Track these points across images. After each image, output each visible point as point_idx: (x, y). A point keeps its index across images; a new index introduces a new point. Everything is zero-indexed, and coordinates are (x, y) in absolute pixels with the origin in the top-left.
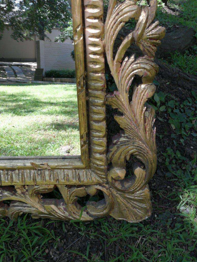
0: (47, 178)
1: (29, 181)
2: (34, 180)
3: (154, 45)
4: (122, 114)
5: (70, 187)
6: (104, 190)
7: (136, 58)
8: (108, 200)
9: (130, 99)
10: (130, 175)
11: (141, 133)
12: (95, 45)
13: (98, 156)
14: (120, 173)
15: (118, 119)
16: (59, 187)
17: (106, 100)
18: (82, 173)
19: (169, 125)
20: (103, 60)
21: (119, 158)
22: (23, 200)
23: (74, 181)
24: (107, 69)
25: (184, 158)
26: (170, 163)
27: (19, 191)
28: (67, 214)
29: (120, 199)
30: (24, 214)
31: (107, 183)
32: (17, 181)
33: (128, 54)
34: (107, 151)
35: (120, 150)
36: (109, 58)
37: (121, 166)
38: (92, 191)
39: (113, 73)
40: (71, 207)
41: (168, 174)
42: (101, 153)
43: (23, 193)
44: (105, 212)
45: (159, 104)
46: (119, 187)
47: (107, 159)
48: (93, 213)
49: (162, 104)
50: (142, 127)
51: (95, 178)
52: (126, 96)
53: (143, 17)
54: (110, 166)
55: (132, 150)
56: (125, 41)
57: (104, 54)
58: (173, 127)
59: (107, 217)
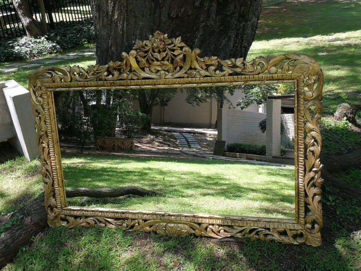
0: (283, 226)
1: (276, 227)
2: (278, 226)
3: (320, 184)
4: (310, 205)
5: (291, 230)
6: (303, 232)
7: (314, 188)
8: (305, 236)
9: (313, 200)
10: (313, 227)
11: (317, 212)
12: (301, 184)
13: (301, 219)
14: (309, 226)
15: (309, 206)
16: (286, 230)
17: (305, 200)
18: (295, 225)
19: (336, 212)
20: (304, 188)
21: (309, 220)
22: (273, 234)
23: (293, 228)
24: (305, 191)
25: (341, 227)
26: (334, 228)
27: (271, 231)
28: (289, 241)
29: (309, 236)
30: (272, 240)
31: (305, 229)
32: (272, 226)
33: (312, 186)
34: (305, 218)
35: (310, 218)
36: (306, 187)
37: (310, 223)
38: (299, 232)
39: (307, 192)
40: (291, 239)
41: (331, 232)
42: (302, 218)
43: (273, 231)
44: (304, 241)
45: (331, 201)
46: (309, 231)
47: (305, 221)
48: (299, 241)
49: (333, 201)
50: (317, 210)
51: (300, 227)
52: (312, 199)
53: (316, 177)
54: (306, 223)
55: (314, 217)
56: (311, 183)
57: (304, 186)
58: (338, 213)
59: (304, 244)
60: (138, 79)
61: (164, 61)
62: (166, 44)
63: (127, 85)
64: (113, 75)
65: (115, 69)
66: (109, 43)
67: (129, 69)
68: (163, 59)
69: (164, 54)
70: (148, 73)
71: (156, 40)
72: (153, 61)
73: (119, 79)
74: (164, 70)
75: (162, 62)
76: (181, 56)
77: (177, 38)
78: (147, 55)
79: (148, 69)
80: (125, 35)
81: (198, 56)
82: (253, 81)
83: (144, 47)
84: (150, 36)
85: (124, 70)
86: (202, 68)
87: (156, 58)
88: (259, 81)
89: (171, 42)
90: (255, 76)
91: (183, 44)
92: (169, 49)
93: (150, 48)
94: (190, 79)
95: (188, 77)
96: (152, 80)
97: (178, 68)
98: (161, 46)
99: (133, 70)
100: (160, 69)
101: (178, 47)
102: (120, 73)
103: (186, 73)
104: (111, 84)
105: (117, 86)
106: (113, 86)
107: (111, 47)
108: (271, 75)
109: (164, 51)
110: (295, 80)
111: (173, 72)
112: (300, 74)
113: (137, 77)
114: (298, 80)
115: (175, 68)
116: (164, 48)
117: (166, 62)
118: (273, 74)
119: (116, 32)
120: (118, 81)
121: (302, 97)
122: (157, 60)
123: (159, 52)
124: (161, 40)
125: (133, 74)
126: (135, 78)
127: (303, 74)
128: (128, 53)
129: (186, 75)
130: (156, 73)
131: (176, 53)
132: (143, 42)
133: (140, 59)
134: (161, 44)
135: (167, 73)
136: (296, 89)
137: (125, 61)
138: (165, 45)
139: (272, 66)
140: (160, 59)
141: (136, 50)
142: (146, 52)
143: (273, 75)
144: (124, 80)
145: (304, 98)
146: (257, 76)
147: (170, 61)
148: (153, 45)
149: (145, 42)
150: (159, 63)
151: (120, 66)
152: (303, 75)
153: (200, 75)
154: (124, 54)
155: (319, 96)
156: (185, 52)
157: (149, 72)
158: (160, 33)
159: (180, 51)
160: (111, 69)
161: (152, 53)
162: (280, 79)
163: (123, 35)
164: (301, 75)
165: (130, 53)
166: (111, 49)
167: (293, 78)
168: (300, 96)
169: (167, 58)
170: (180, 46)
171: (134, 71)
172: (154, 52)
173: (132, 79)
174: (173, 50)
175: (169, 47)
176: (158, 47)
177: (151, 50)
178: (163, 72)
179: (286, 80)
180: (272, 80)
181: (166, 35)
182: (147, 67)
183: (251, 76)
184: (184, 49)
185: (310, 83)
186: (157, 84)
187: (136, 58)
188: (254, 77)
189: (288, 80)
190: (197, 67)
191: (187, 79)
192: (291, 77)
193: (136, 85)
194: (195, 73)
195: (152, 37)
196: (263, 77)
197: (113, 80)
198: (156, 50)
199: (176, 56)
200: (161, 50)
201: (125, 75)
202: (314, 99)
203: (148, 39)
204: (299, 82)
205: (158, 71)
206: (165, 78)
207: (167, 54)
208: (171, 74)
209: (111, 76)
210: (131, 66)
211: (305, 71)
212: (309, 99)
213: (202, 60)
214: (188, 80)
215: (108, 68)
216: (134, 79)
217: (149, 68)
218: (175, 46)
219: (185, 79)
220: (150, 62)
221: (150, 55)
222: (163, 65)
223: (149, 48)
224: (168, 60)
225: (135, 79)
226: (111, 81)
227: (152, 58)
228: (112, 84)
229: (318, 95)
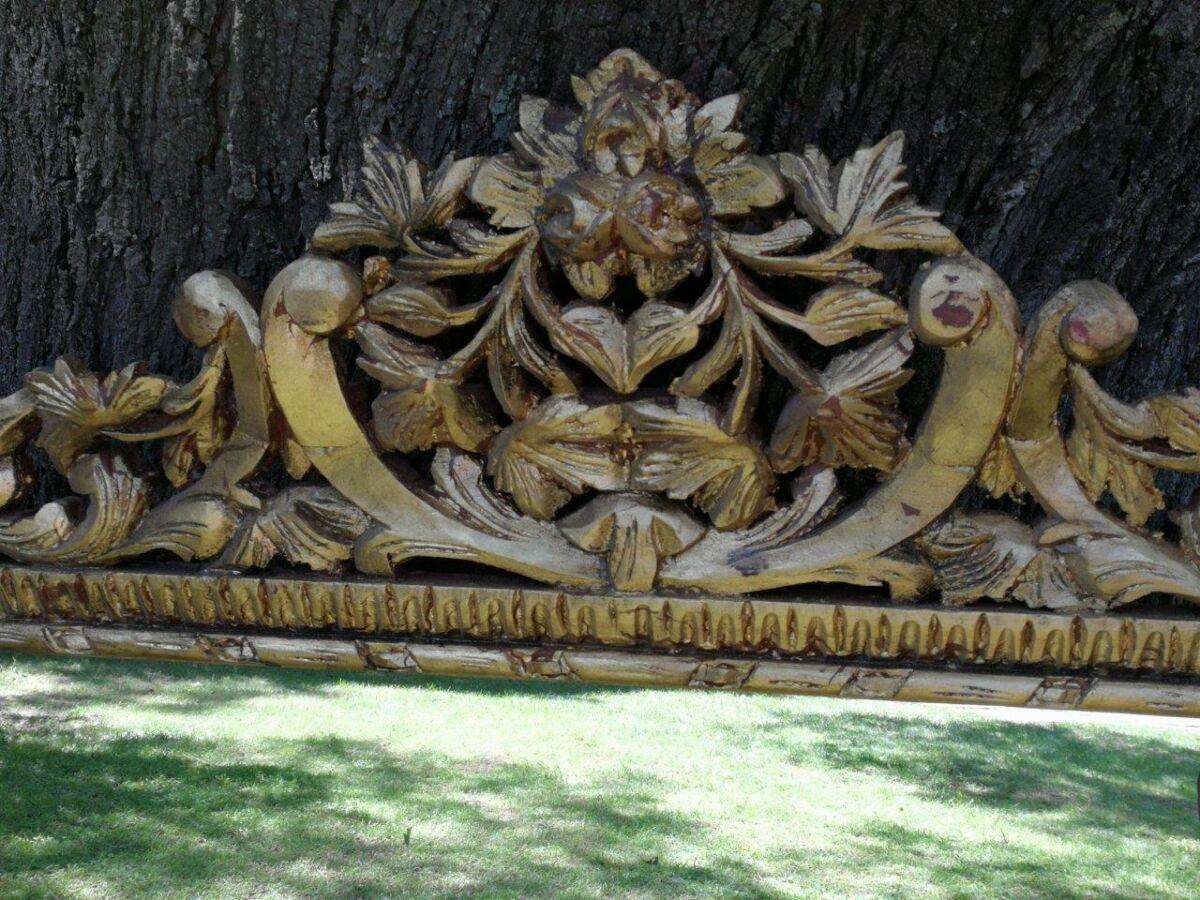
60: (349, 570)
61: (671, 402)
62: (720, 207)
63: (223, 626)
64: (79, 508)
65: (101, 445)
66: (72, 175)
67: (250, 462)
68: (659, 382)
69: (684, 328)
70: (463, 517)
71: (606, 160)
72: (538, 389)
73: (138, 548)
74: (660, 499)
75: (649, 410)
76: (889, 361)
77: (864, 155)
78: (470, 330)
79: (470, 470)
80: (236, 93)
81: (1098, 372)
83: (443, 236)
84: (531, 113)
85: (200, 467)
86: (1108, 505)
87: (572, 365)
89: (768, 192)
91: (927, 228)
92: (744, 267)
93: (516, 250)
94: (958, 624)
95: (929, 597)
96: (507, 595)
97: (823, 483)
98: (666, 236)
99: (298, 466)
100: (603, 482)
101: (866, 255)
102: (159, 492)
103: (908, 549)
104: (45, 595)
105: (113, 624)
106: (70, 619)
107: (92, 207)
109: (686, 293)
111: (761, 517)
113: (337, 551)
115: (783, 489)
116: (682, 253)
117: (692, 418)
119: (140, 58)
120: (122, 578)
122: (590, 385)
123: (624, 299)
124: (658, 162)
125: (303, 510)
126: (322, 554)
128: (256, 299)
129: (905, 577)
130: (560, 515)
131: (822, 321)
132: (432, 167)
133: (386, 357)
134: (659, 209)
135: (683, 529)
137: (211, 376)
138: (699, 220)
140: (626, 380)
141: (352, 256)
142: (467, 288)
144: (197, 565)
147: (737, 414)
148: (555, 208)
149: (456, 173)
150: (600, 420)
151: (155, 415)
153: (1085, 589)
154: (209, 292)
156: (949, 312)
157: (481, 505)
158: (653, 77)
159: (884, 307)
160: (57, 448)
161: (542, 308)
163: (213, 94)
165: (274, 292)
166: (90, 225)
169: (702, 375)
170: (883, 240)
171: (314, 477)
172: (564, 294)
173: (281, 565)
174: (797, 292)
175: (749, 246)
176: (616, 242)
177: (524, 266)
178: (645, 516)
181: (724, 109)
182: (457, 450)
184: (933, 285)
186: (565, 643)
187: (345, 350)
190: (1062, 492)
191: (922, 617)
193: (328, 632)
194: (1023, 553)
195: (551, 123)
197: (71, 564)
198: (592, 278)
199: (817, 356)
200: (645, 282)
201: (212, 518)
203: (489, 142)
205: (589, 495)
206: (658, 587)
207: (711, 332)
208: (731, 542)
209: (51, 516)
210: (279, 427)
213: (1135, 418)
214: (935, 628)
215: (31, 426)
216: (303, 570)
217: (478, 456)
218: (820, 240)
219: (898, 617)
220: (510, 402)
221: (515, 328)
222: (655, 439)
223: (506, 242)
224: (718, 395)
225: (316, 564)
226: (46, 563)
227: (533, 359)
228: (64, 602)
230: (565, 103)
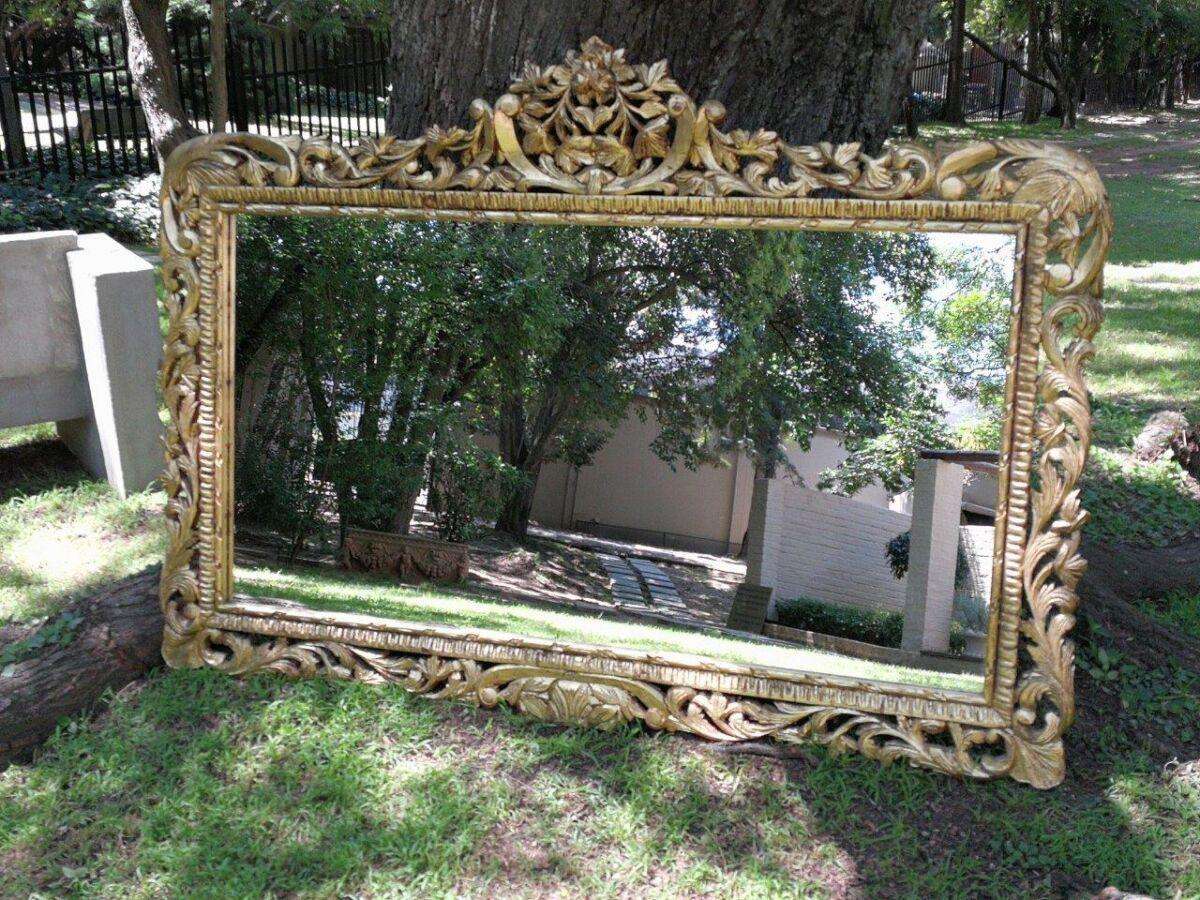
0: (939, 711)
1: (917, 713)
2: (924, 711)
3: (1075, 576)
4: (1035, 644)
5: (965, 727)
6: (1006, 737)
7: (1056, 587)
8: (1011, 751)
9: (1046, 629)
10: (1040, 723)
11: (1057, 669)
12: (1013, 569)
13: (1005, 691)
14: (1026, 715)
15: (1031, 649)
16: (951, 725)
17: (1020, 625)
18: (982, 713)
19: (1118, 700)
20: (1020, 585)
21: (1029, 696)
22: (903, 737)
23: (971, 720)
24: (1023, 595)
27: (901, 725)
28: (955, 764)
29: (1024, 752)
30: (901, 758)
31: (1011, 727)
32: (902, 709)
33: (1047, 581)
34: (1016, 685)
35: (1030, 688)
36: (1027, 580)
37: (1030, 708)
38: (992, 735)
39: (1030, 598)
40: (964, 757)
42: (1007, 688)
43: (906, 729)
44: (1005, 768)
45: (1106, 667)
46: (1026, 735)
47: (1015, 697)
48: (990, 768)
49: (1112, 667)
50: (1057, 662)
51: (997, 721)
52: (1043, 625)
53: (1064, 549)
54: (1017, 706)
55: (1044, 688)
56: (1045, 569)
57: (1021, 579)
58: (1125, 704)
59: (1006, 778)
60: (514, 190)
61: (604, 135)
62: (618, 79)
63: (477, 208)
64: (436, 172)
65: (444, 153)
66: (434, 81)
67: (487, 157)
68: (602, 130)
69: (607, 113)
70: (547, 174)
71: (587, 64)
72: (569, 132)
73: (453, 184)
74: (603, 167)
75: (599, 138)
76: (662, 122)
77: (656, 65)
78: (549, 115)
79: (549, 159)
80: (489, 51)
81: (715, 124)
82: (886, 219)
83: (545, 88)
84: (570, 54)
85: (472, 160)
86: (724, 166)
87: (579, 125)
88: (905, 219)
89: (631, 74)
90: (892, 203)
91: (671, 85)
92: (626, 97)
93: (564, 92)
94: (681, 200)
95: (676, 194)
96: (559, 195)
97: (648, 162)
98: (602, 86)
99: (501, 159)
100: (588, 161)
101: (655, 92)
102: (460, 168)
103: (670, 179)
104: (424, 199)
105: (444, 209)
106: (430, 207)
107: (439, 92)
108: (944, 204)
109: (609, 103)
110: (1019, 225)
111: (631, 173)
112: (1037, 207)
113: (511, 184)
114: (1029, 225)
115: (638, 163)
116: (608, 92)
117: (611, 140)
118: (951, 200)
119: (460, 41)
120: (447, 193)
121: (1038, 280)
122: (584, 131)
123: (593, 105)
124: (601, 66)
125: (502, 172)
126: (506, 185)
127: (1049, 208)
128: (492, 106)
129: (671, 187)
130: (575, 173)
131: (645, 112)
132: (543, 68)
133: (527, 123)
134: (600, 78)
135: (610, 177)
136: (1022, 253)
137: (478, 128)
138: (613, 82)
139: (950, 176)
140: (592, 127)
141: (519, 94)
142: (552, 102)
143: (951, 204)
144: (470, 189)
145: (1043, 283)
146: (899, 203)
147: (622, 137)
148: (574, 78)
149: (550, 70)
150: (587, 141)
151: (462, 142)
152: (1045, 211)
153: (717, 190)
154: (479, 105)
155: (1092, 282)
156: (676, 108)
157: (553, 171)
158: (602, 44)
159: (661, 107)
160: (431, 154)
161: (570, 107)
162: (973, 220)
163: (482, 53)
164: (1042, 209)
165: (498, 104)
166: (438, 97)
167: (1013, 216)
168: (1031, 277)
169: (614, 127)
170: (660, 88)
171: (506, 163)
172: (577, 103)
173: (494, 189)
174: (638, 103)
175: (627, 90)
176: (591, 88)
177: (566, 96)
178: (598, 172)
179: (990, 221)
180: (944, 220)
181: (620, 53)
182: (547, 153)
183: (878, 203)
184: (672, 101)
185: (1069, 236)
186: (575, 212)
187: (516, 121)
188: (888, 205)
189: (998, 222)
190: (710, 161)
191: (672, 199)
192: (1009, 215)
193: (506, 210)
194: (700, 180)
195: (576, 57)
196: (919, 209)
197: (432, 189)
198: (583, 99)
199: (644, 122)
200: (599, 100)
201: (474, 174)
202: (1075, 292)
203: (558, 60)
204: (1032, 231)
205: (583, 167)
206: (601, 193)
207: (615, 114)
208: (622, 180)
209: (427, 176)
210: (496, 146)
211: (1055, 197)
212: (1060, 289)
213: (727, 139)
214: (676, 202)
215: (423, 147)
216: (501, 190)
217: (553, 156)
218: (645, 88)
219: (666, 199)
220: (561, 135)
221: (562, 113)
222: (603, 147)
223: (562, 89)
224: (618, 134)
225: (504, 188)
226: (426, 189)
227: (567, 122)
228: (429, 202)
229: (1090, 278)
230: (579, 51)
